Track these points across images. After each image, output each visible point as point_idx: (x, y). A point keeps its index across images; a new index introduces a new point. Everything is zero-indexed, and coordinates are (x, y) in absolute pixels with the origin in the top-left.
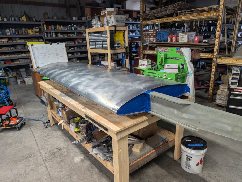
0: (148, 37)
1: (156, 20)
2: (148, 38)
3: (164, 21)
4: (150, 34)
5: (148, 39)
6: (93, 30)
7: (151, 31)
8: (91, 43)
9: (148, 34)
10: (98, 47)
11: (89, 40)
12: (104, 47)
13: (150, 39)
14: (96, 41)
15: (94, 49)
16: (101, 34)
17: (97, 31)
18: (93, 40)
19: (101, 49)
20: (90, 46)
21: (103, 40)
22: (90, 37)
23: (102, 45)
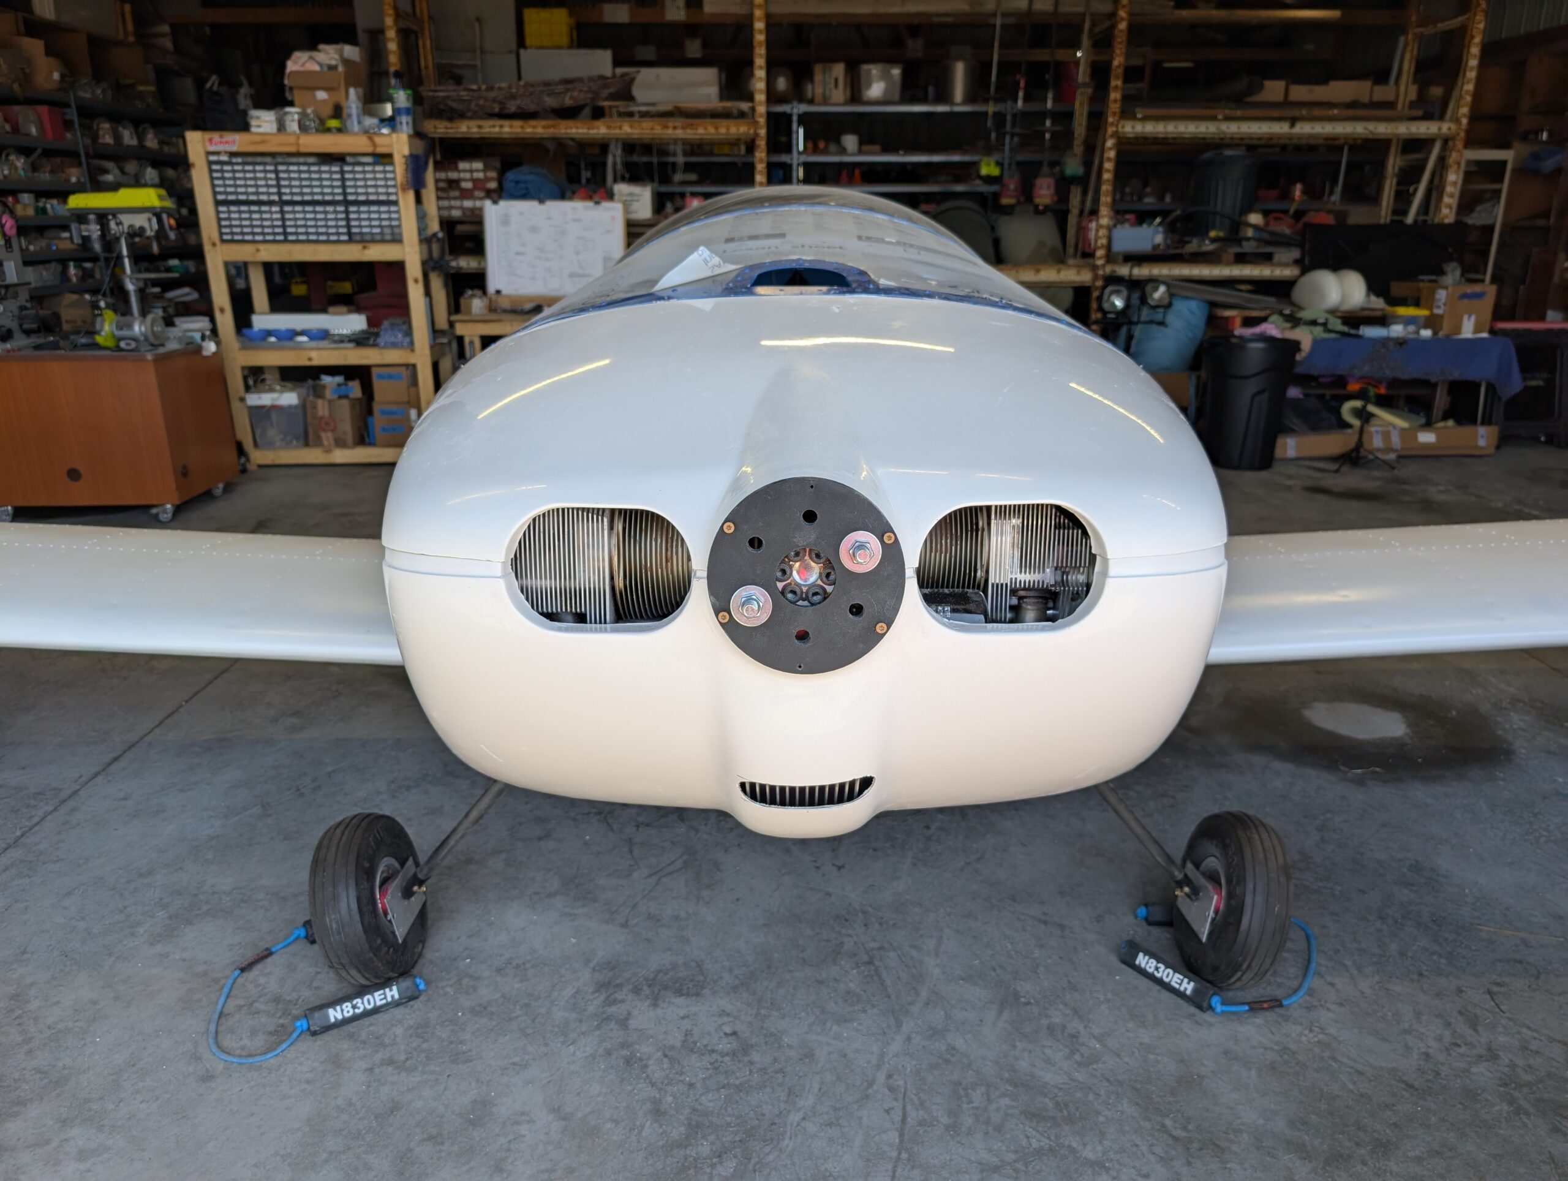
0: (457, 193)
1: (491, 122)
2: (455, 198)
3: (540, 130)
4: (466, 180)
5: (457, 203)
6: (263, 142)
7: (471, 171)
8: (229, 212)
9: (453, 184)
10: (307, 234)
11: (215, 193)
12: (365, 230)
13: (468, 204)
14: (283, 203)
15: (262, 247)
16: (336, 168)
17: (303, 150)
18: (253, 198)
19: (338, 242)
20: (220, 227)
21: (351, 198)
22: (223, 178)
23: (348, 219)
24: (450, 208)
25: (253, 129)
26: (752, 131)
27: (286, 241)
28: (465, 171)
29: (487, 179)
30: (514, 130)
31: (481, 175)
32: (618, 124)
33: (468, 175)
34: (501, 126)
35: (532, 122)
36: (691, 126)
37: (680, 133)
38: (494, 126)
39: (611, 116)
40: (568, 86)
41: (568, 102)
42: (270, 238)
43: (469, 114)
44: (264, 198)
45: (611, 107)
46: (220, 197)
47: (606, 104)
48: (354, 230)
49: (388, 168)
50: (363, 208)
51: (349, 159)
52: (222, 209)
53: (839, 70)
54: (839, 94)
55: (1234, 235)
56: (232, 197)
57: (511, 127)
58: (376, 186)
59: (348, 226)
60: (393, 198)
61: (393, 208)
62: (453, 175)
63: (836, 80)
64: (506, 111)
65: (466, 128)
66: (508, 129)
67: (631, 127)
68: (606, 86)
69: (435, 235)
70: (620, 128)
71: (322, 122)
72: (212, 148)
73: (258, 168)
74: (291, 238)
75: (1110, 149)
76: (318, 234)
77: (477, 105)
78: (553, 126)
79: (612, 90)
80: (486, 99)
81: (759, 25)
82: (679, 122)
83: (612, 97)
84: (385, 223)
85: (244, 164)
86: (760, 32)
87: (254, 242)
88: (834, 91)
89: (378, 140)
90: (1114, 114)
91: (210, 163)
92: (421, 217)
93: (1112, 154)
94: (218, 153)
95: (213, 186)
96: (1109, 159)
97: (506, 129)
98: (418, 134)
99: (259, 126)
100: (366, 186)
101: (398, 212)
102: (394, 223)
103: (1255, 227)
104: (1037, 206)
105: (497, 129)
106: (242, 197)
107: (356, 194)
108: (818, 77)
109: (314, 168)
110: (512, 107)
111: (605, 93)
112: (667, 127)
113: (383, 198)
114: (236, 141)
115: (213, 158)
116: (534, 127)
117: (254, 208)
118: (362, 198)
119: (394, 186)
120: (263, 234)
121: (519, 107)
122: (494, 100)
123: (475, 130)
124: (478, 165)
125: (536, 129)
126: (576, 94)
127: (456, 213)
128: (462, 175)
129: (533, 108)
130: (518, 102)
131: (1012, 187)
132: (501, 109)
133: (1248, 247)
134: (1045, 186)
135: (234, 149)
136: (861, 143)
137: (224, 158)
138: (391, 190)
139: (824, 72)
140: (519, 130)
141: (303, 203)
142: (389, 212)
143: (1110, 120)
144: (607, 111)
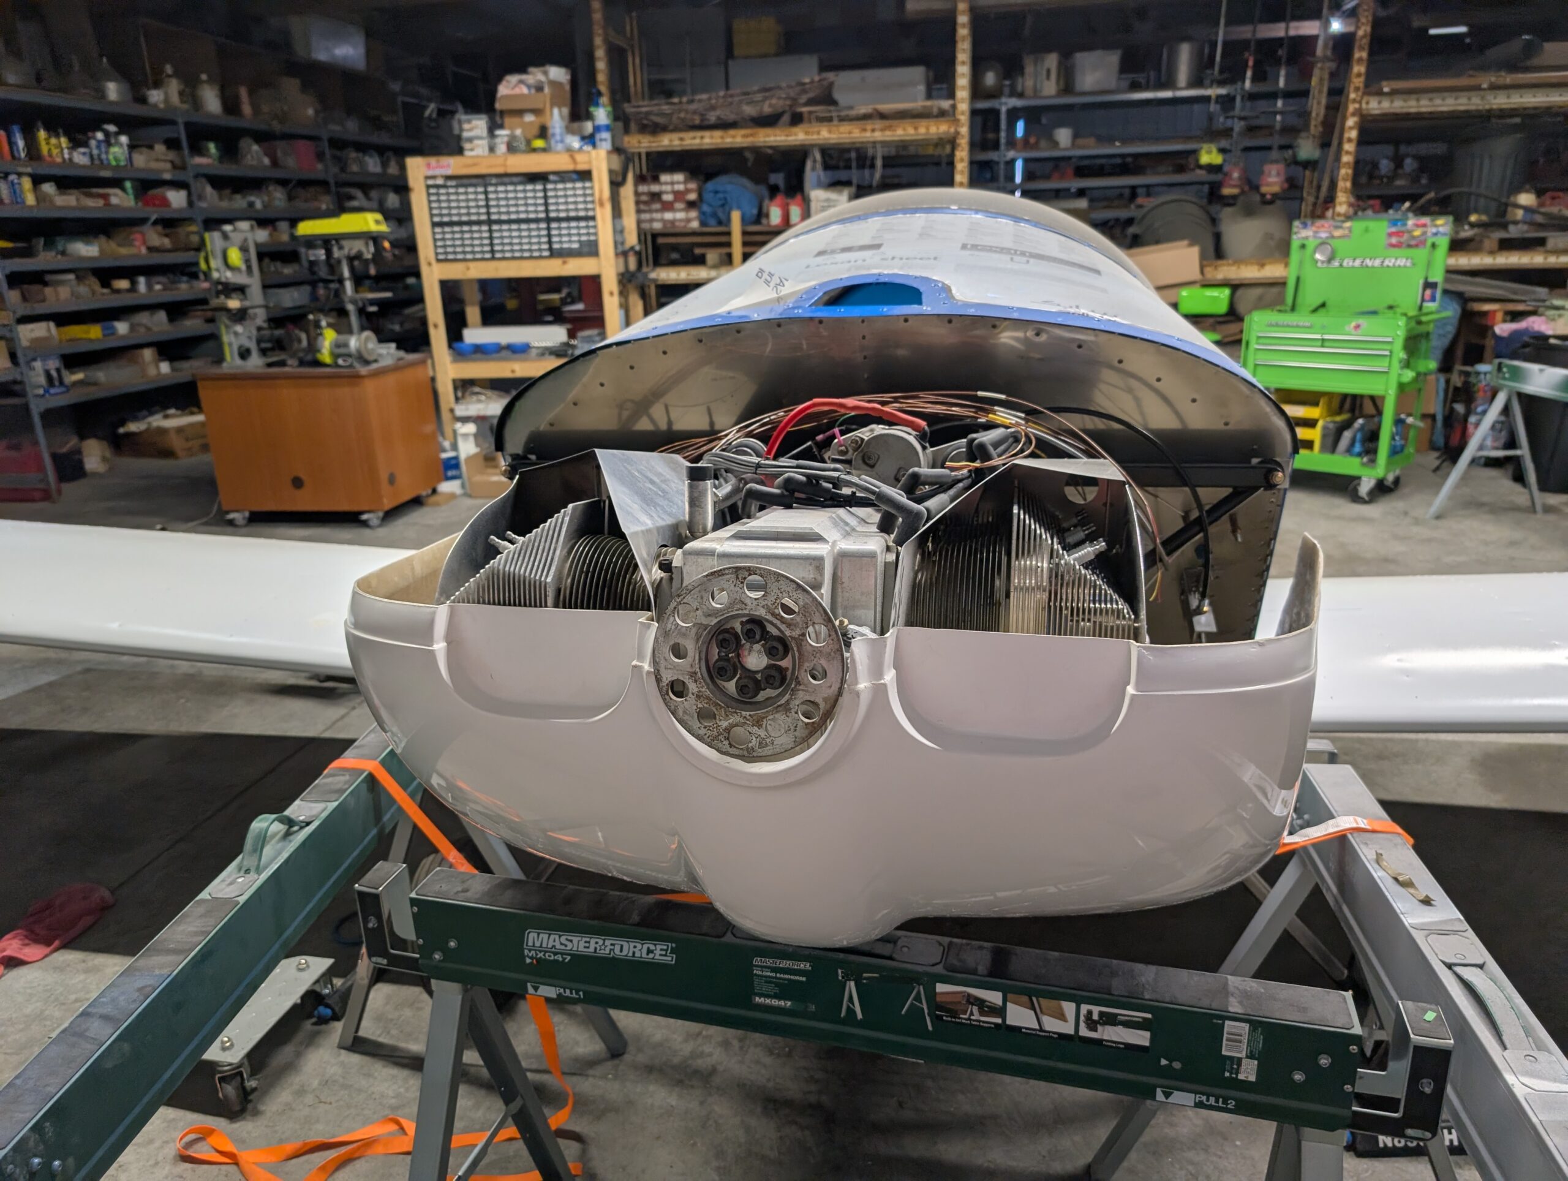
0: (657, 206)
1: (691, 134)
2: (657, 211)
3: (739, 139)
4: (667, 193)
5: (657, 216)
6: (475, 165)
7: (672, 183)
8: (444, 233)
9: (656, 196)
10: (512, 251)
11: (432, 216)
12: (565, 246)
13: (668, 216)
14: (490, 222)
15: (472, 265)
16: (539, 187)
17: (511, 170)
18: (465, 218)
19: (541, 257)
20: (436, 247)
21: (553, 215)
22: (439, 201)
23: (549, 236)
24: (652, 220)
25: (467, 153)
26: (952, 130)
27: (493, 258)
28: (666, 183)
29: (687, 191)
30: (714, 141)
31: (681, 187)
32: (816, 129)
33: (668, 188)
34: (702, 138)
35: (732, 132)
36: (890, 128)
37: (878, 136)
38: (694, 138)
39: (810, 122)
40: (767, 94)
41: (767, 109)
42: (478, 256)
43: (671, 127)
44: (474, 218)
45: (810, 113)
46: (436, 219)
47: (805, 109)
48: (556, 246)
49: (588, 184)
50: (564, 225)
51: (552, 177)
52: (438, 230)
53: (1052, 60)
54: (1050, 88)
55: (1499, 220)
56: (446, 219)
57: (712, 137)
58: (576, 203)
59: (550, 242)
60: (590, 213)
61: (591, 223)
62: (655, 188)
63: (1049, 71)
64: (706, 123)
65: (668, 142)
66: (709, 140)
67: (830, 132)
68: (804, 91)
69: (632, 248)
70: (818, 133)
71: (528, 142)
72: (430, 173)
73: (471, 190)
74: (498, 255)
75: (1351, 128)
76: (522, 250)
77: (679, 118)
78: (751, 135)
79: (811, 95)
80: (687, 112)
81: (963, 19)
82: (879, 124)
83: (811, 102)
84: (584, 238)
85: (457, 187)
86: (964, 26)
87: (465, 260)
88: (1046, 83)
89: (579, 157)
90: (1357, 89)
91: (428, 187)
92: (618, 231)
93: (1354, 134)
94: (433, 177)
95: (431, 209)
96: (1350, 140)
97: (707, 140)
98: (617, 150)
99: (472, 150)
100: (566, 203)
101: (595, 227)
102: (592, 238)
103: (1526, 209)
104: (1263, 195)
105: (697, 141)
106: (455, 219)
107: (558, 211)
108: (1029, 69)
109: (520, 188)
110: (712, 117)
111: (804, 99)
112: (865, 130)
113: (582, 214)
114: (451, 165)
115: (430, 182)
116: (734, 137)
117: (466, 228)
118: (563, 215)
119: (593, 202)
120: (473, 252)
121: (719, 118)
122: (695, 112)
123: (677, 142)
124: (679, 177)
125: (736, 139)
126: (774, 101)
127: (657, 226)
128: (664, 188)
129: (731, 117)
130: (718, 113)
131: (1236, 175)
132: (702, 120)
133: (1514, 232)
134: (1274, 172)
135: (449, 172)
136: (1076, 136)
137: (440, 182)
138: (590, 206)
139: (1036, 64)
140: (719, 141)
141: (510, 222)
142: (587, 227)
143: (1352, 96)
144: (806, 116)
